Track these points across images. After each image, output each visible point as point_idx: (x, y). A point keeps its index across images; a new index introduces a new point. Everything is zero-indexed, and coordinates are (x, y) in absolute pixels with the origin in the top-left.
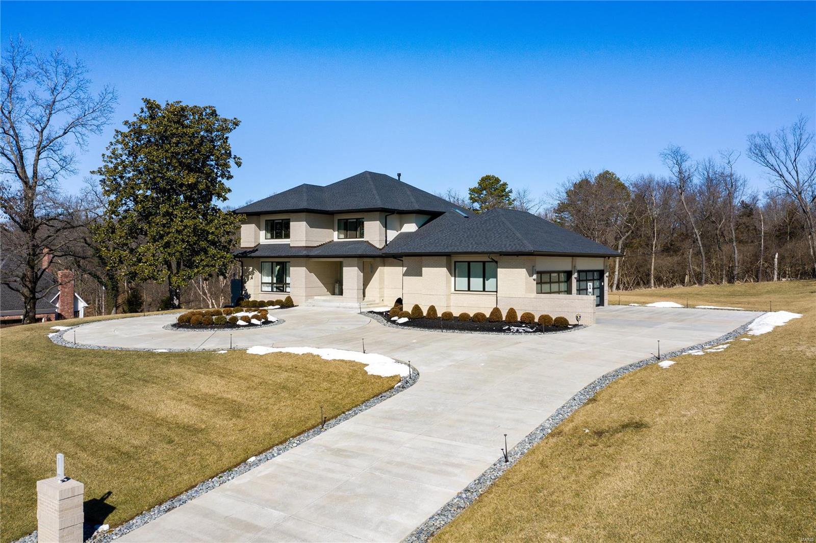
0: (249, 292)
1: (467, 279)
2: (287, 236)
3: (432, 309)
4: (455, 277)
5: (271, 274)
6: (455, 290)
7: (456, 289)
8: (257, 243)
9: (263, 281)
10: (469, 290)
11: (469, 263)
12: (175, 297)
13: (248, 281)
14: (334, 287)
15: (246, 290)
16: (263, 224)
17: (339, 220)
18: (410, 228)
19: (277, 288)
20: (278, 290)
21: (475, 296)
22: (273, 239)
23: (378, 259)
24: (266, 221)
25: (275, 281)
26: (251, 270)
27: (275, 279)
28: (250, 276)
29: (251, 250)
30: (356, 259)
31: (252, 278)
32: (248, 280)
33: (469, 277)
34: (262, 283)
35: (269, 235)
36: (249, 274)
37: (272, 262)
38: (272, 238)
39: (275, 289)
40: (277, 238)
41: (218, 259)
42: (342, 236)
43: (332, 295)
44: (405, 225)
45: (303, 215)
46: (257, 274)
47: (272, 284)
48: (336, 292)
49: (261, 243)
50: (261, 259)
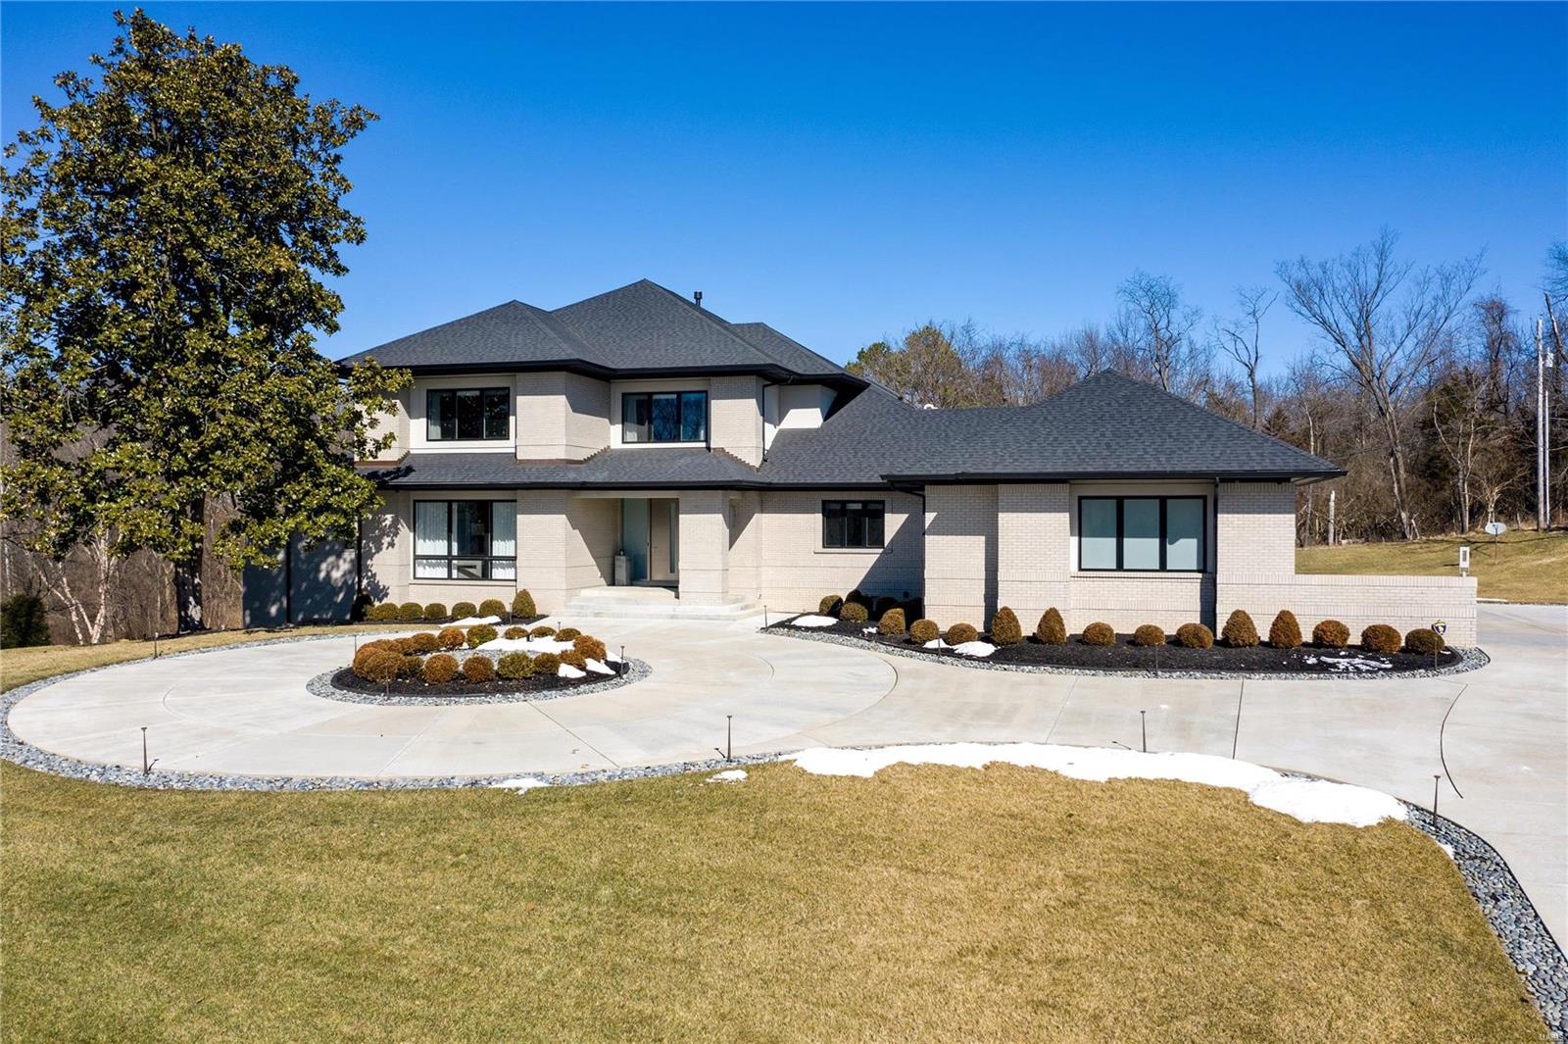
0: (382, 580)
1: (1113, 541)
2: (500, 431)
3: (1052, 618)
4: (1080, 536)
5: (445, 533)
6: (1080, 569)
7: (1083, 567)
8: (404, 452)
9: (419, 552)
10: (1120, 567)
11: (1120, 501)
12: (191, 599)
13: (378, 552)
14: (613, 565)
15: (374, 575)
16: (422, 401)
17: (624, 395)
18: (806, 418)
19: (459, 569)
20: (462, 576)
21: (1136, 583)
22: (453, 439)
23: (753, 495)
24: (429, 391)
25: (455, 552)
26: (388, 522)
27: (455, 545)
28: (386, 540)
29: (391, 468)
30: (720, 492)
31: (392, 544)
32: (379, 549)
33: (1120, 536)
34: (416, 557)
35: (436, 431)
36: (384, 533)
37: (450, 503)
38: (447, 435)
39: (455, 573)
40: (466, 435)
41: (344, 491)
42: (632, 436)
43: (608, 585)
44: (792, 411)
45: (560, 377)
46: (404, 531)
47: (449, 558)
48: (617, 577)
49: (412, 452)
50: (412, 492)
